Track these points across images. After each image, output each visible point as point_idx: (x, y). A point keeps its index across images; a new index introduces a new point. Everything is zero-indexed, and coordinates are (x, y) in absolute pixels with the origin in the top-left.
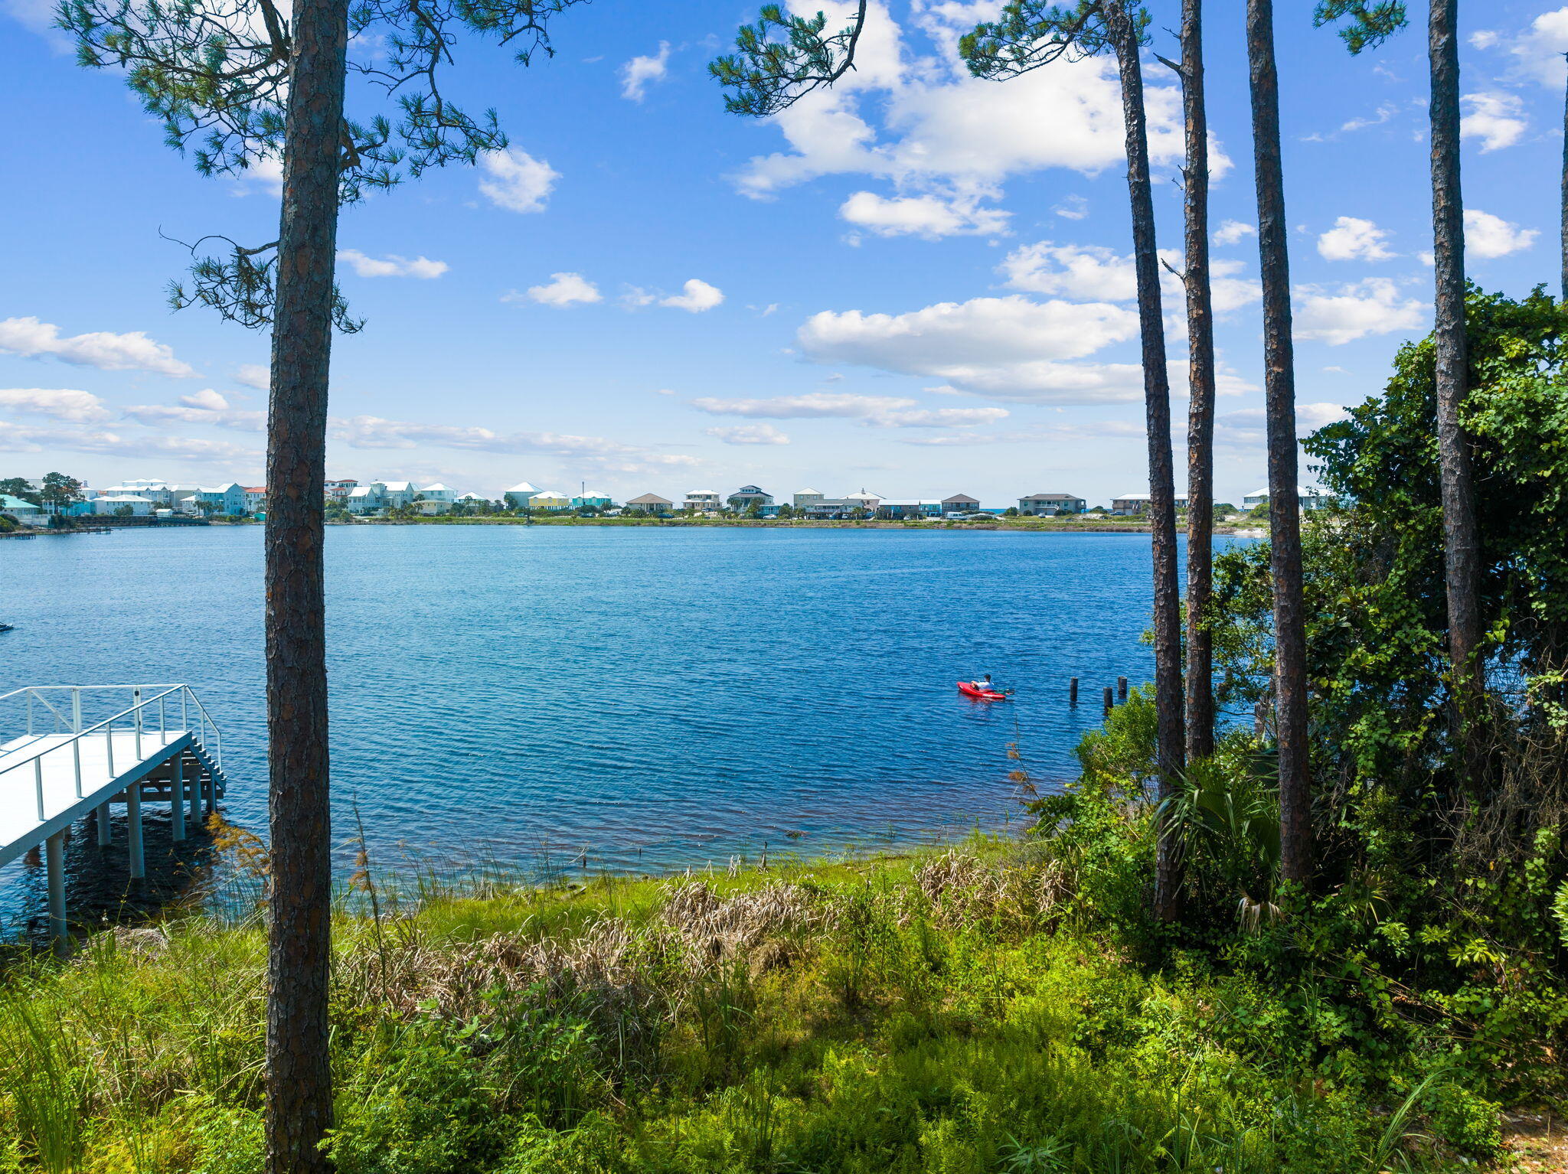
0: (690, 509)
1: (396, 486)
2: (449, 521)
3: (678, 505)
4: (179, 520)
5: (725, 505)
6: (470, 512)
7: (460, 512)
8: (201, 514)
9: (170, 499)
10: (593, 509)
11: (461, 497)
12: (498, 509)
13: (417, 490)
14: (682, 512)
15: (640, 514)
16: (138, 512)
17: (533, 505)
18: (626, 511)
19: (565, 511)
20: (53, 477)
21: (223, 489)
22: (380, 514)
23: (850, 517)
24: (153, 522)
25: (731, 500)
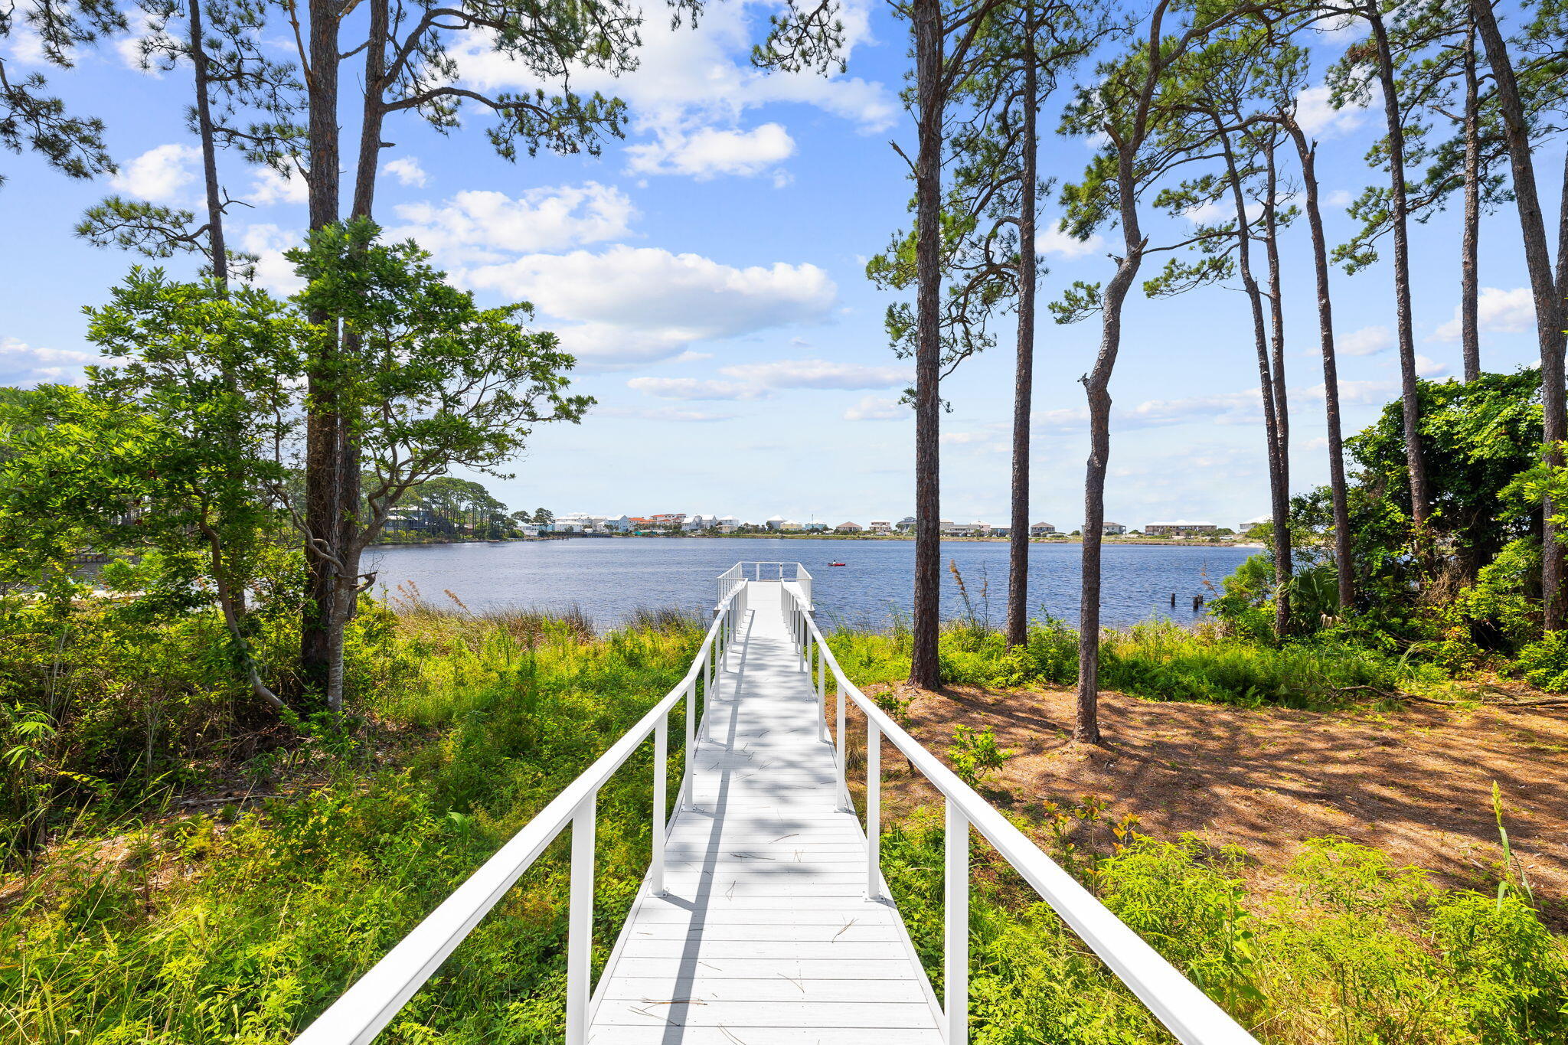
0: (874, 530)
1: (707, 517)
2: (738, 536)
3: (866, 528)
4: (596, 535)
5: (894, 528)
6: (748, 531)
7: (743, 531)
8: (607, 531)
9: (591, 523)
10: (817, 530)
11: (742, 523)
12: (763, 530)
13: (719, 518)
14: (869, 532)
15: (845, 533)
16: (576, 530)
17: (783, 528)
18: (837, 531)
19: (801, 532)
20: (541, 510)
21: (618, 518)
22: (699, 532)
23: (973, 535)
24: (584, 535)
25: (898, 526)
